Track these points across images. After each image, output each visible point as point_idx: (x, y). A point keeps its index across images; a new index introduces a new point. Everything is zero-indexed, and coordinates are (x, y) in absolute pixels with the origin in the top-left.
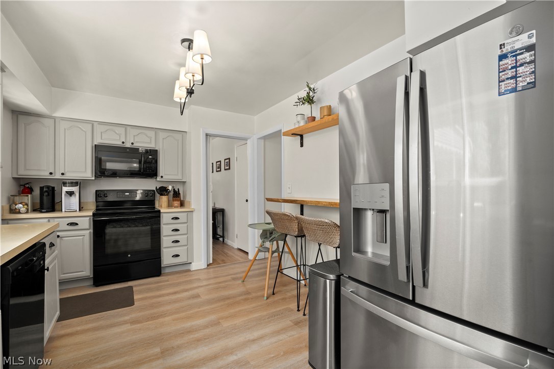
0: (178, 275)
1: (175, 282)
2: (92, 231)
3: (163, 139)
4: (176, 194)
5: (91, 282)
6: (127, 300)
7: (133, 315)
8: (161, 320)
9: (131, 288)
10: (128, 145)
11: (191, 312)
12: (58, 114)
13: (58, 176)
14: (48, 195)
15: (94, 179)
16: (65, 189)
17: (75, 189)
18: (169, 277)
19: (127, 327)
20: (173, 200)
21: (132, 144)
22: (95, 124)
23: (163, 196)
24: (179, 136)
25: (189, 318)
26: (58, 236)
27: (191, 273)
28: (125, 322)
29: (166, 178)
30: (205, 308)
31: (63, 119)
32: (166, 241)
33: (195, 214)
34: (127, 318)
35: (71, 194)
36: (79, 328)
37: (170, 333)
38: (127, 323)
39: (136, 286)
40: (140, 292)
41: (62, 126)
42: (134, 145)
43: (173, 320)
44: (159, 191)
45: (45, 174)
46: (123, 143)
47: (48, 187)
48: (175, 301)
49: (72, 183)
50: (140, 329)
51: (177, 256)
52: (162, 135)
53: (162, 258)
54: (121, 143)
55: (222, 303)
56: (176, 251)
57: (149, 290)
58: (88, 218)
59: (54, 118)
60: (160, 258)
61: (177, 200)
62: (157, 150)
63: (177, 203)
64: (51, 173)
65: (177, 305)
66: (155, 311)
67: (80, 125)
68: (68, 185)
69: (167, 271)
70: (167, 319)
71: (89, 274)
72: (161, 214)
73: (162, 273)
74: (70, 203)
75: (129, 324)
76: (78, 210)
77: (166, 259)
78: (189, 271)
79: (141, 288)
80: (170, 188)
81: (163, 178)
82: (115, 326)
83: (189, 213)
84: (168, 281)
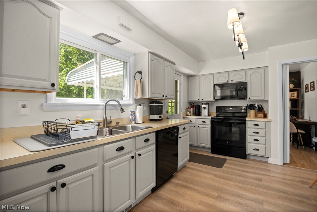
0: (256, 163)
1: (251, 165)
2: (211, 126)
3: (250, 74)
4: (260, 109)
5: (210, 151)
6: (220, 164)
7: (218, 173)
8: (229, 182)
9: (226, 159)
10: (230, 82)
11: (249, 187)
12: (201, 74)
13: (201, 101)
14: (197, 109)
15: (214, 101)
16: (203, 106)
17: (206, 106)
18: (250, 162)
19: (212, 177)
20: (258, 113)
21: (232, 81)
22: (215, 74)
23: (252, 111)
24: (262, 71)
25: (244, 189)
26: (199, 127)
27: (269, 165)
28: (212, 174)
29: (252, 99)
30: (260, 189)
31: (203, 75)
32: (250, 138)
33: (272, 123)
34: (214, 173)
35: (205, 108)
36: (196, 168)
37: (228, 190)
38: (213, 175)
39: (229, 160)
40: (229, 163)
41: (202, 78)
42: (233, 81)
43: (235, 185)
44: (249, 107)
45: (196, 100)
46: (227, 81)
47: (197, 105)
48: (243, 176)
49: (205, 103)
50: (216, 181)
51: (258, 150)
52: (250, 72)
53: (247, 149)
54: (226, 82)
55: (275, 193)
56: (257, 146)
57: (234, 164)
58: (210, 120)
59: (200, 76)
60: (246, 148)
61: (261, 113)
62: (246, 82)
63: (260, 115)
64: (198, 99)
65: (242, 179)
66: (230, 176)
67: (208, 76)
68: (204, 104)
69: (251, 157)
70: (232, 183)
71: (210, 147)
72: (247, 121)
73: (247, 158)
74: (205, 112)
75: (213, 176)
76: (207, 116)
77: (250, 150)
78: (267, 163)
79: (231, 162)
80: (256, 105)
81: (251, 99)
82: (208, 174)
83: (267, 123)
84: (248, 163)
